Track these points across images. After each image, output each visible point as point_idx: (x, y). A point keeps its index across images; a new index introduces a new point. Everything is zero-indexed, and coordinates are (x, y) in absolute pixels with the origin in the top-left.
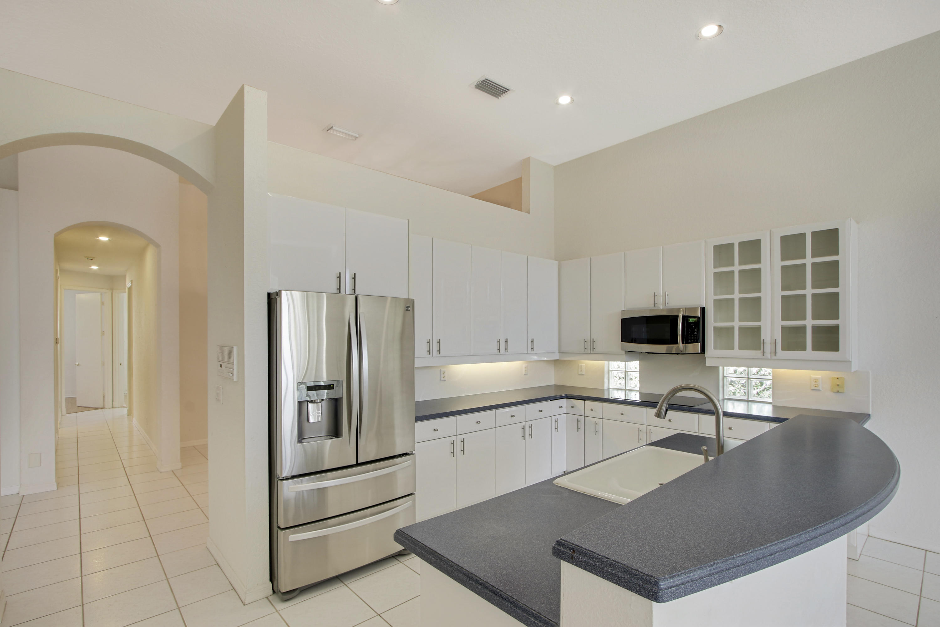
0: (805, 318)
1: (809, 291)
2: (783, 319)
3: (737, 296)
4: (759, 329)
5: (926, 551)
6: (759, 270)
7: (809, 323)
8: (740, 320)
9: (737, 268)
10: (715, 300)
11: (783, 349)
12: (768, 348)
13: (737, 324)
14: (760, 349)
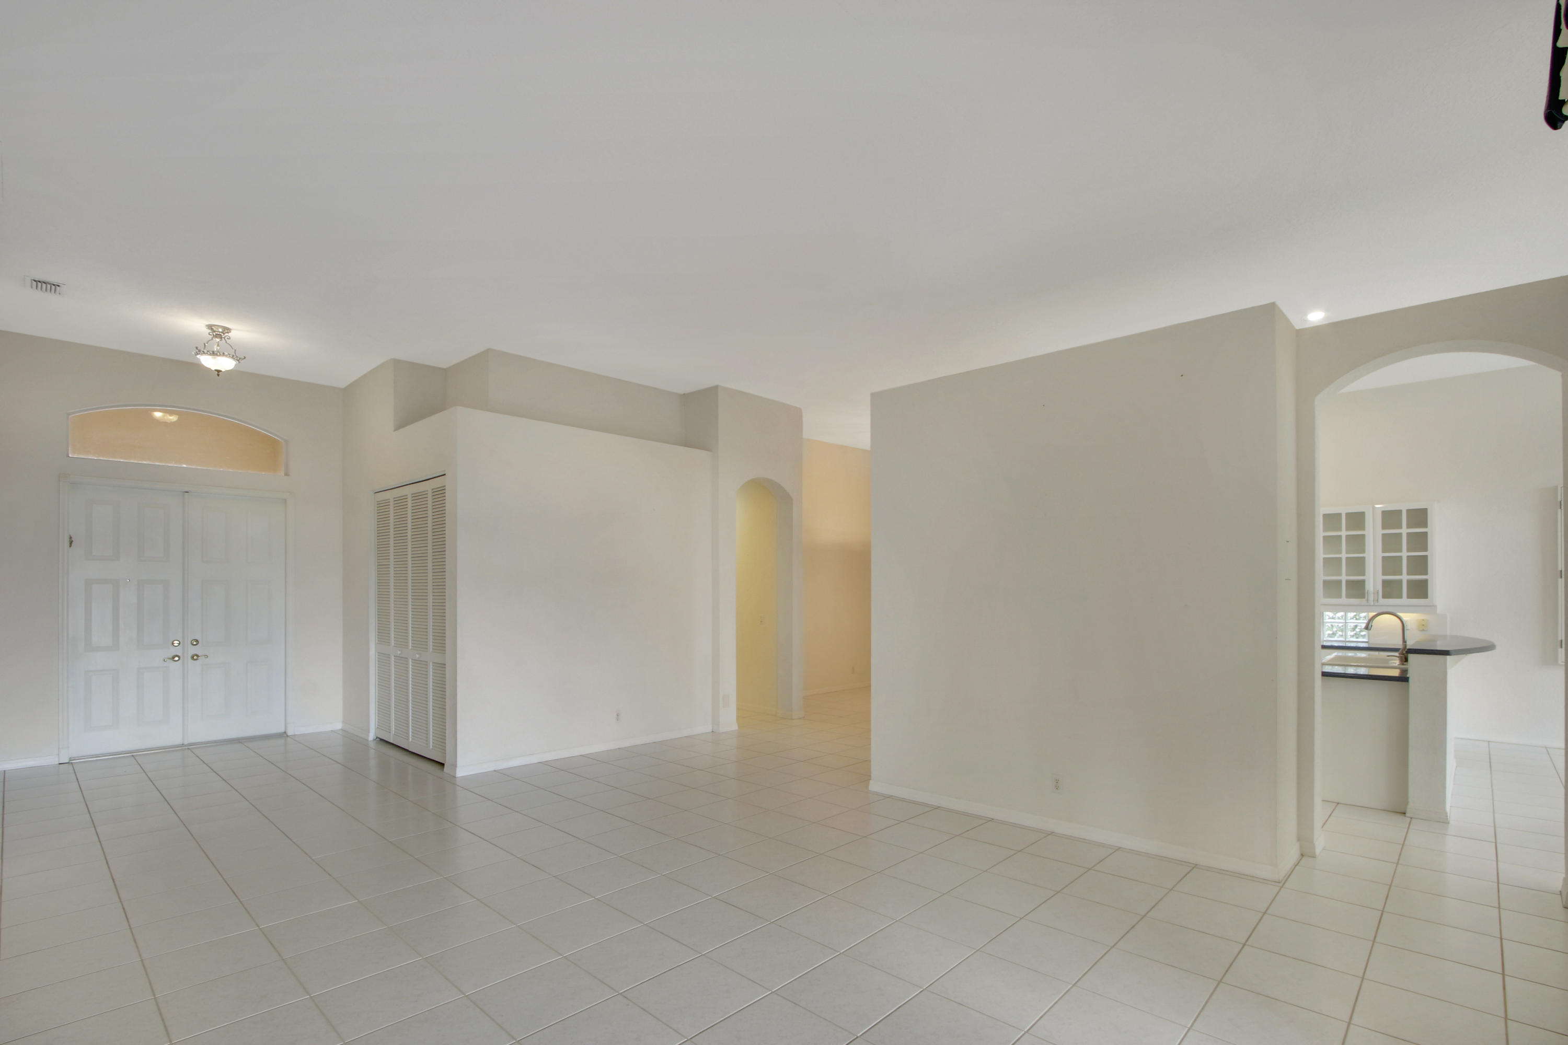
0: (1401, 574)
1: (1404, 554)
2: (1383, 574)
3: (1344, 555)
4: (1363, 582)
5: (1489, 742)
6: (1363, 536)
7: (1405, 577)
8: (1347, 575)
9: (1344, 533)
10: (1324, 559)
11: (1384, 597)
12: (1371, 597)
13: (1344, 578)
14: (1364, 598)
